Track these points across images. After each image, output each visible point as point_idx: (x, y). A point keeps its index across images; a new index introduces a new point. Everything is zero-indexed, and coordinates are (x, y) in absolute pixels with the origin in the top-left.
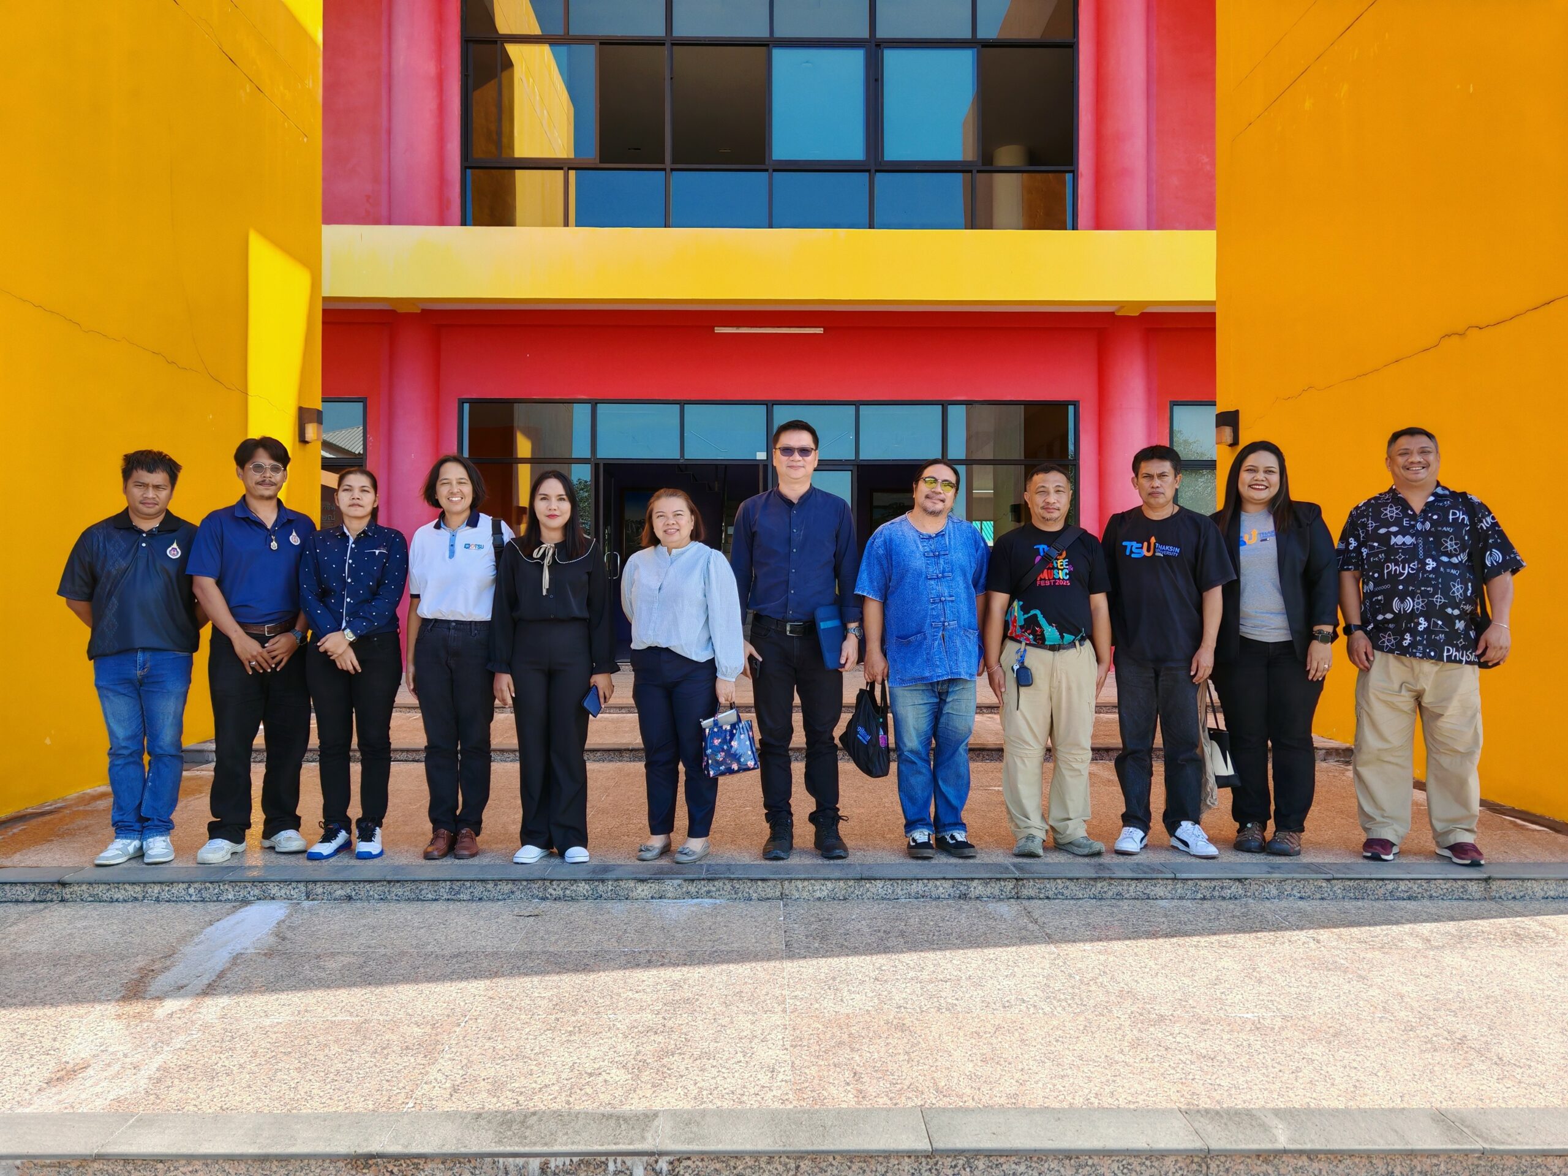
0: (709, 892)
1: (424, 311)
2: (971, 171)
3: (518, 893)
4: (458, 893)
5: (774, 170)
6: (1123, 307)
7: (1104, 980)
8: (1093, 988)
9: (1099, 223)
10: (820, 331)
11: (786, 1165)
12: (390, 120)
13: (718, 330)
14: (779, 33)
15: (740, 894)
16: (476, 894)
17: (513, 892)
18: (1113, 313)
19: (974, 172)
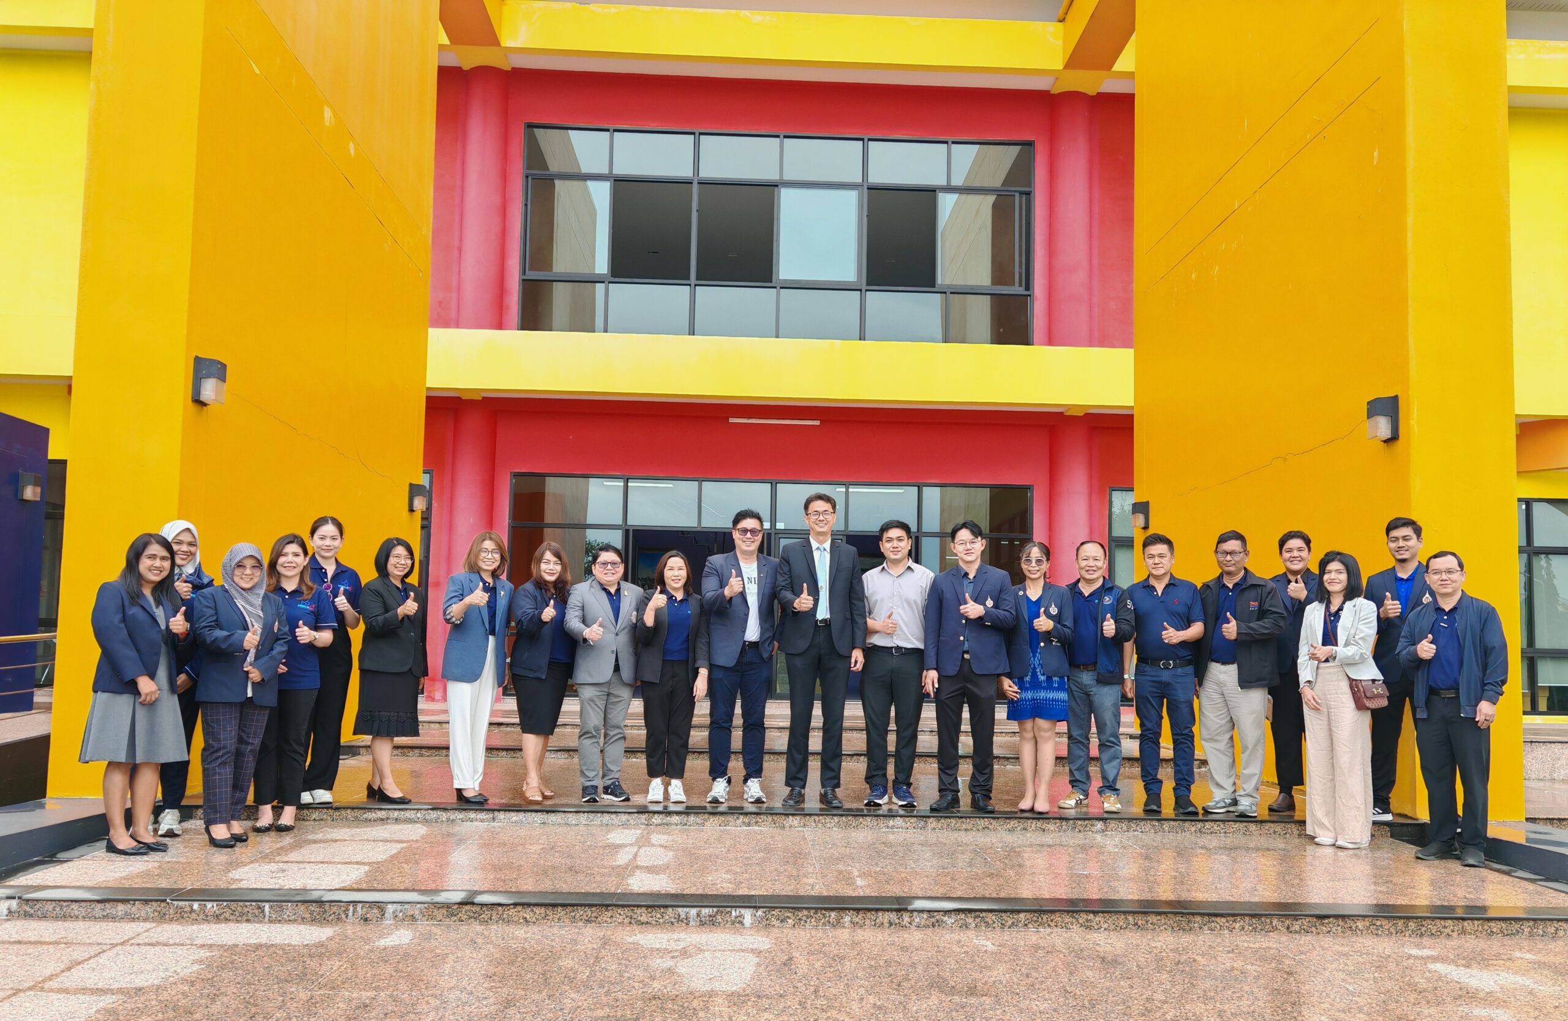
0: (757, 822)
1: (484, 398)
2: (945, 293)
3: (632, 822)
4: (592, 821)
5: (781, 288)
6: (1069, 409)
7: (1006, 861)
8: (998, 863)
9: (1051, 341)
10: (817, 423)
11: (824, 914)
12: (461, 240)
13: (732, 420)
14: (787, 177)
15: (777, 825)
16: (604, 822)
17: (628, 821)
18: (1062, 413)
19: (948, 293)
